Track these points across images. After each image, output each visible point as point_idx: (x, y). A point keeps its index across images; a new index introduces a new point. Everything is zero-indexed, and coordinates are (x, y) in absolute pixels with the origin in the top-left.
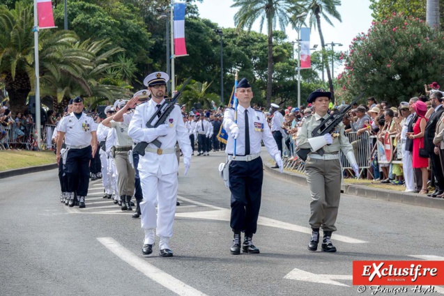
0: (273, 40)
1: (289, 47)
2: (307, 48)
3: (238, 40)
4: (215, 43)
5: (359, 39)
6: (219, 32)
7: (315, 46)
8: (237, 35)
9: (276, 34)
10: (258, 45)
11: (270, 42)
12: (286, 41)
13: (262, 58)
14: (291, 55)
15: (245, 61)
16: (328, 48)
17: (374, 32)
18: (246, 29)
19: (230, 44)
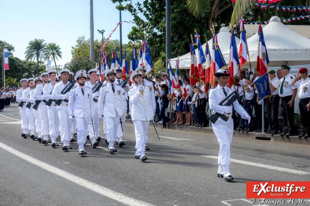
0: (39, 64)
1: (44, 67)
2: (50, 67)
3: (27, 64)
4: (19, 65)
5: (67, 64)
6: (20, 61)
7: (53, 66)
8: (26, 63)
9: (40, 62)
10: (34, 66)
11: (38, 65)
12: (43, 64)
13: (35, 70)
14: (45, 69)
15: (29, 71)
16: (58, 67)
17: (73, 61)
18: (29, 60)
19: (24, 66)
